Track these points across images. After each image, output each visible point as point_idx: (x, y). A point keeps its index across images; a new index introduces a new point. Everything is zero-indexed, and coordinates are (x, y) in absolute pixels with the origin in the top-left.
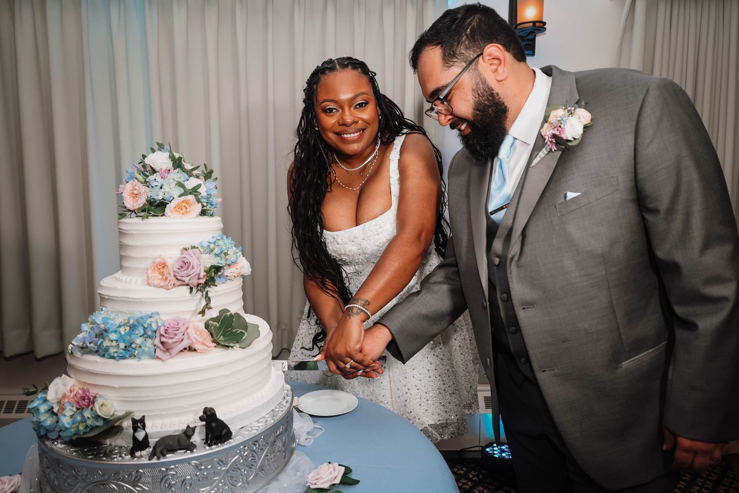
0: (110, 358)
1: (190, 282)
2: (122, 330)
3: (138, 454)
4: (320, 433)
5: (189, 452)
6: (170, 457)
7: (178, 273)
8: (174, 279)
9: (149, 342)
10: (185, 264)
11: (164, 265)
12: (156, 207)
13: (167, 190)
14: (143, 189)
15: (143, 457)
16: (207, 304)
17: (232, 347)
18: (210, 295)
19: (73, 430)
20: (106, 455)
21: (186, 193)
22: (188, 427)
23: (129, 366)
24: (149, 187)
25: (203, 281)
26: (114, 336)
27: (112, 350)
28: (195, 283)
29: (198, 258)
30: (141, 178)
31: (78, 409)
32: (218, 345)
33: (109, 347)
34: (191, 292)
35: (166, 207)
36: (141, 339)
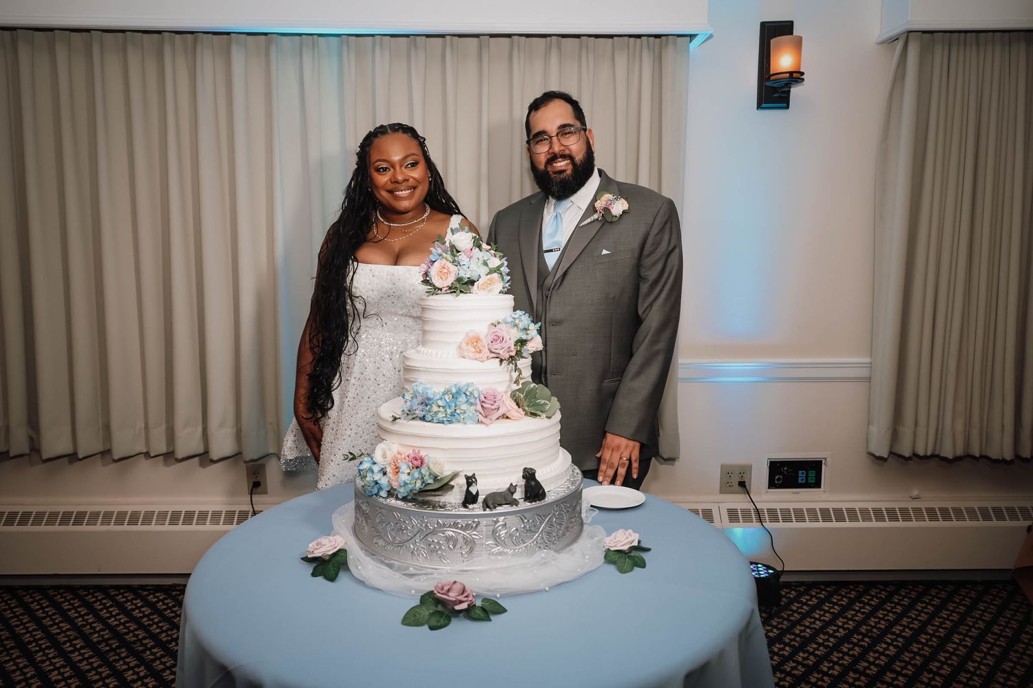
0: (438, 423)
1: (504, 354)
2: (446, 397)
3: (471, 506)
5: (514, 506)
6: (500, 510)
7: (492, 346)
8: (488, 351)
9: (473, 408)
10: (498, 339)
11: (478, 339)
12: (464, 285)
13: (475, 269)
14: (453, 268)
15: (477, 509)
16: (519, 375)
17: (539, 416)
18: (519, 366)
19: (410, 486)
20: (441, 507)
21: (492, 271)
22: (511, 484)
23: (456, 430)
24: (457, 266)
25: (513, 354)
26: (440, 403)
27: (440, 416)
28: (507, 356)
29: (508, 332)
30: (450, 258)
31: (413, 468)
32: (526, 414)
33: (436, 413)
34: (501, 364)
35: (473, 285)
36: (466, 405)
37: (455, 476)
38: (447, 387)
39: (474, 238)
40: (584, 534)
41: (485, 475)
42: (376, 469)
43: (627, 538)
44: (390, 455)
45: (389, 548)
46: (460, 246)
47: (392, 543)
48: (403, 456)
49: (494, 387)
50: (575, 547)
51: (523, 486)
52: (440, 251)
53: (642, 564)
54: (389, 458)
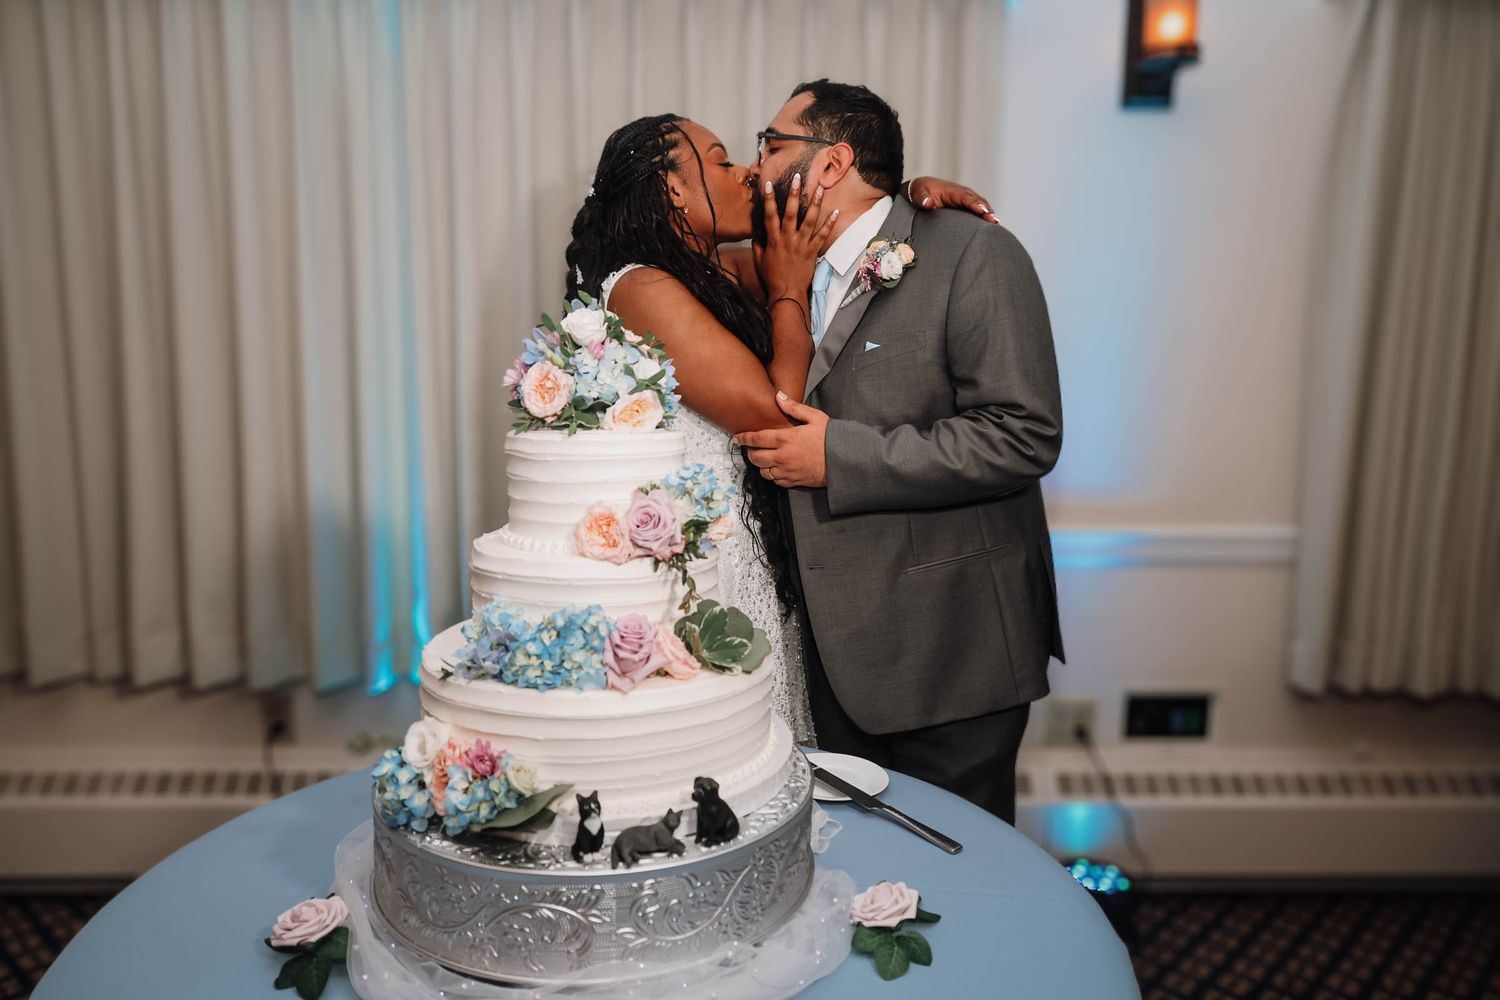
0: (527, 687)
1: (661, 549)
2: (545, 636)
3: (588, 858)
6: (647, 864)
7: (638, 534)
8: (630, 544)
9: (596, 658)
10: (649, 520)
11: (610, 520)
12: (585, 412)
13: (608, 381)
14: (564, 379)
15: (599, 865)
16: (691, 592)
17: (730, 669)
18: (690, 573)
19: (468, 815)
20: (529, 859)
21: (641, 386)
22: (670, 811)
23: (562, 701)
24: (572, 375)
25: (679, 549)
26: (532, 648)
27: (532, 674)
28: (667, 552)
29: (670, 507)
30: (558, 358)
31: (475, 778)
32: (705, 664)
33: (525, 668)
34: (656, 569)
35: (605, 412)
36: (582, 652)
37: (559, 791)
38: (548, 614)
39: (608, 320)
40: (815, 889)
41: (619, 790)
42: (404, 776)
43: (897, 902)
44: (432, 748)
45: (428, 932)
46: (578, 337)
47: (434, 925)
48: (457, 753)
49: (641, 613)
50: (798, 923)
51: (695, 813)
52: (542, 346)
53: (922, 955)
54: (431, 754)
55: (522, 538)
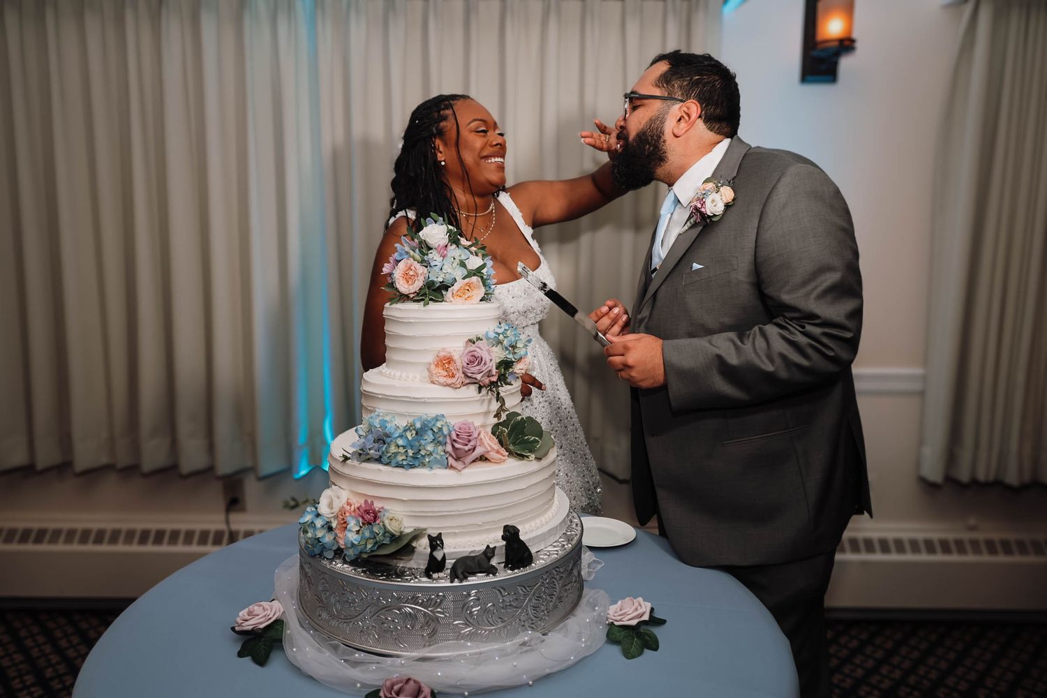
0: (397, 466)
1: (483, 379)
2: (408, 434)
3: (435, 576)
4: (599, 567)
5: (491, 575)
6: (473, 580)
7: (468, 369)
8: (463, 376)
9: (440, 448)
10: (475, 360)
11: (450, 360)
12: (434, 291)
13: (449, 271)
14: (421, 269)
15: (442, 581)
16: (501, 406)
17: (527, 457)
18: (502, 394)
19: (359, 548)
20: (398, 576)
21: (471, 274)
22: (488, 546)
23: (420, 476)
24: (426, 267)
25: (494, 379)
26: (400, 442)
27: (400, 458)
28: (487, 381)
29: (489, 352)
30: (417, 256)
31: (363, 524)
32: (511, 454)
33: (396, 454)
34: (480, 392)
35: (447, 291)
36: (432, 445)
37: (416, 535)
38: (411, 420)
39: (449, 231)
40: (584, 601)
41: (455, 533)
42: (319, 523)
43: (636, 610)
44: (337, 506)
45: (334, 623)
46: (430, 242)
47: (337, 617)
48: (353, 508)
49: (470, 420)
50: (572, 622)
52: (407, 249)
53: (653, 645)
54: (336, 510)
55: (394, 371)
